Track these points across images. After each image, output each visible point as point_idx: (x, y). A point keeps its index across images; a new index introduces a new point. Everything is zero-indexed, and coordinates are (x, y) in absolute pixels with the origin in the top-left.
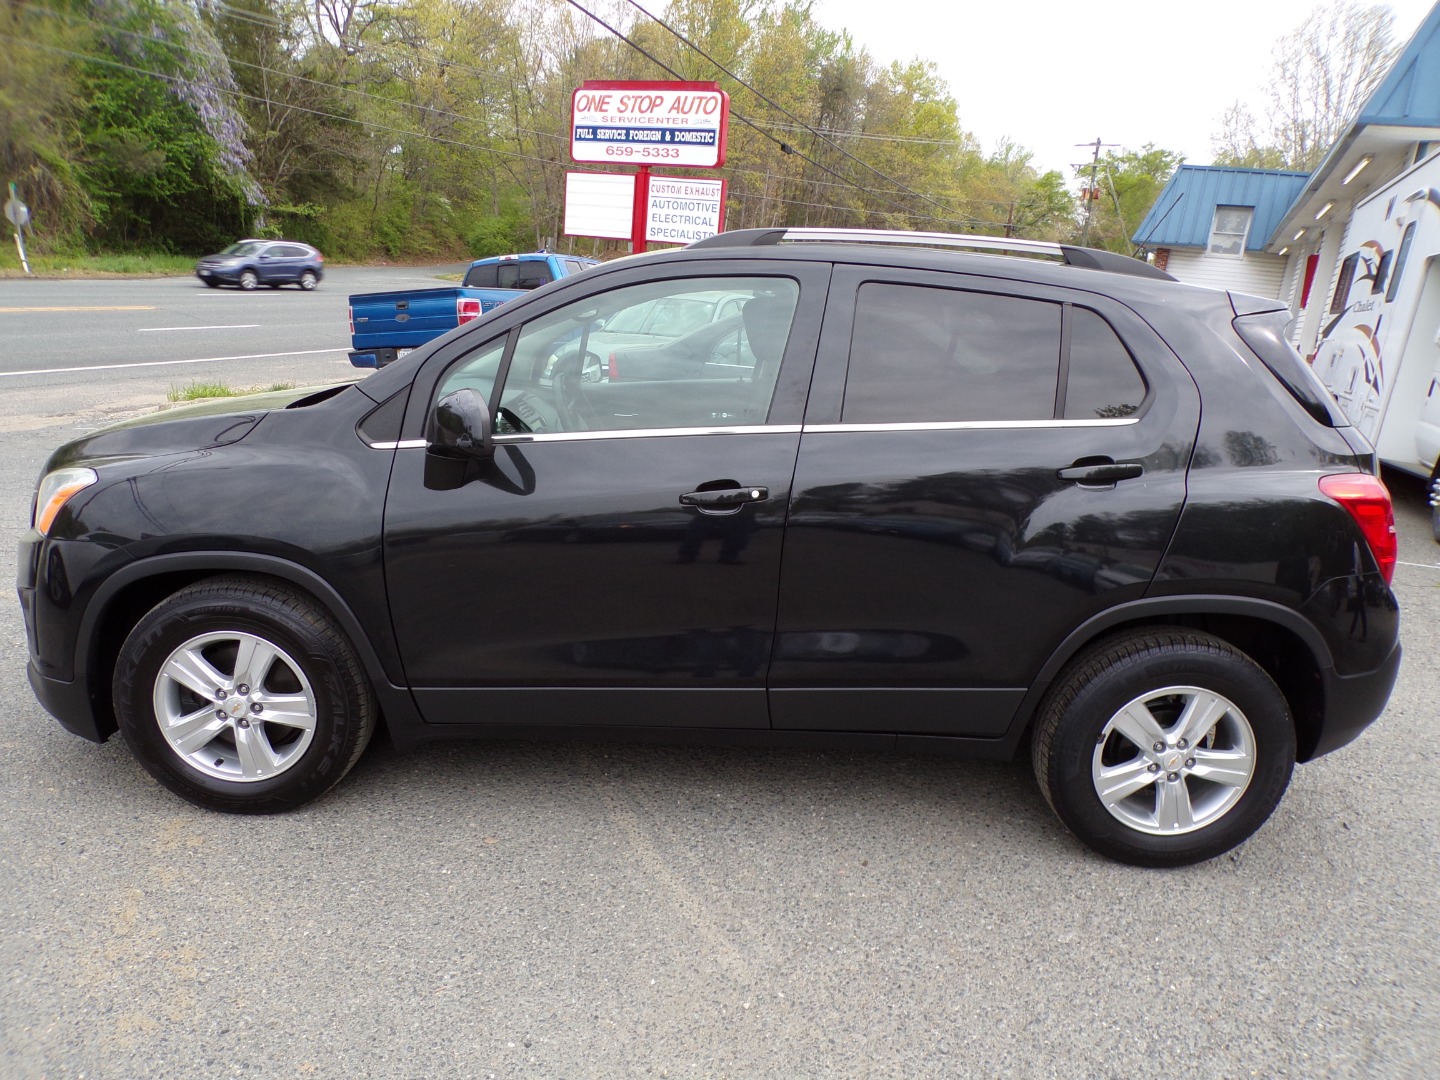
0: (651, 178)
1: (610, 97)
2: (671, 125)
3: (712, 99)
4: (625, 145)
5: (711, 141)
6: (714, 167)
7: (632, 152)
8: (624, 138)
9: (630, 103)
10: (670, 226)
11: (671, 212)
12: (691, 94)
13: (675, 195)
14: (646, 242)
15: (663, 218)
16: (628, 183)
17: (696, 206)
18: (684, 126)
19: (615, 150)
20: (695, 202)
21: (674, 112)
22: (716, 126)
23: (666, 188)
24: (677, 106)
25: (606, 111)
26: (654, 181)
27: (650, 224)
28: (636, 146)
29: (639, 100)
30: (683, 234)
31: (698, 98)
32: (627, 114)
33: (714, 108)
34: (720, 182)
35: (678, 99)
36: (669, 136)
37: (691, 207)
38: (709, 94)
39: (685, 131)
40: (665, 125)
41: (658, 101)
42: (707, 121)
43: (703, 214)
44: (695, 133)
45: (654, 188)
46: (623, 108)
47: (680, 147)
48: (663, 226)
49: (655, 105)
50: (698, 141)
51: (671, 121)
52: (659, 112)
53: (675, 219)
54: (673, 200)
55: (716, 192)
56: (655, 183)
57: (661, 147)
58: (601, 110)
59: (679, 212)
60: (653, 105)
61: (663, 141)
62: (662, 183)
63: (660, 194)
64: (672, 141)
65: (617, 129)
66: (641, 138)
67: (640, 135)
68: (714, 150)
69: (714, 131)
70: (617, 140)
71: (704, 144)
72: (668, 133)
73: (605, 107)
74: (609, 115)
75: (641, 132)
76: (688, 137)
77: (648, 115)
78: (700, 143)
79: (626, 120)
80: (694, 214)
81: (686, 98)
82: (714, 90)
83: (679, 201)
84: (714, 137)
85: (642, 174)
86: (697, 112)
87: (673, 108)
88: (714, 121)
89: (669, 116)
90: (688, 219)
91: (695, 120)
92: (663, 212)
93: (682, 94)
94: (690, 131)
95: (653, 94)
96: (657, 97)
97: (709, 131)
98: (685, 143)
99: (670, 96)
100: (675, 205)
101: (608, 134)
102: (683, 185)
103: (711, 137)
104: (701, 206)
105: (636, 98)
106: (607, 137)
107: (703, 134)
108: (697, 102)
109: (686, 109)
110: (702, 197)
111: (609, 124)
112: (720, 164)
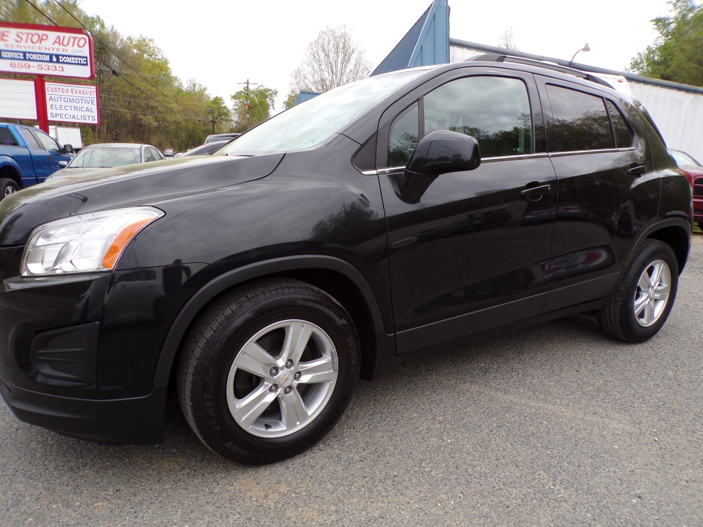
0: (46, 83)
1: (8, 32)
2: (55, 52)
3: (82, 39)
4: (24, 62)
5: (85, 63)
6: (89, 78)
7: (29, 67)
8: (22, 58)
9: (24, 37)
10: (64, 112)
11: (64, 104)
12: (67, 35)
13: (64, 94)
14: (48, 121)
15: (58, 107)
16: (30, 86)
17: (81, 101)
18: (65, 53)
19: (17, 65)
20: (79, 98)
21: (57, 45)
22: (88, 55)
23: (58, 90)
24: (58, 41)
25: (7, 41)
26: (48, 85)
27: (49, 111)
28: (31, 63)
29: (30, 36)
30: (74, 117)
31: (72, 37)
32: (23, 43)
33: (85, 44)
34: (95, 87)
35: (59, 37)
36: (55, 58)
37: (77, 101)
38: (80, 36)
39: (67, 56)
40: (51, 52)
41: (44, 37)
42: (80, 51)
43: (86, 106)
44: (73, 58)
45: (49, 89)
46: (19, 39)
47: (64, 66)
48: (59, 112)
49: (42, 39)
50: (77, 62)
51: (55, 50)
52: (45, 44)
53: (66, 108)
54: (64, 97)
55: (92, 93)
56: (50, 86)
57: (50, 64)
58: (3, 40)
59: (69, 104)
60: (41, 40)
61: (51, 61)
62: (54, 87)
63: (54, 93)
64: (58, 61)
65: (16, 52)
66: (35, 58)
67: (34, 57)
68: (88, 68)
69: (86, 58)
70: (17, 59)
71: (81, 64)
72: (54, 57)
73: (5, 38)
74: (9, 43)
75: (34, 55)
76: (69, 60)
77: (38, 45)
78: (78, 64)
79: (23, 47)
80: (80, 105)
81: (64, 37)
82: (82, 33)
83: (68, 97)
84: (87, 61)
85: (40, 81)
86: (73, 46)
87: (55, 42)
88: (85, 52)
89: (53, 46)
90: (76, 108)
91: (71, 50)
92: (58, 104)
93: (62, 34)
94: (69, 56)
95: (41, 32)
96: (43, 35)
97: (83, 57)
98: (67, 63)
99: (53, 35)
100: (66, 100)
101: (10, 55)
102: (70, 89)
103: (84, 61)
104: (83, 101)
105: (28, 34)
106: (9, 56)
107: (79, 59)
108: (72, 40)
109: (65, 43)
110: (84, 95)
111: (10, 49)
112: (92, 77)
